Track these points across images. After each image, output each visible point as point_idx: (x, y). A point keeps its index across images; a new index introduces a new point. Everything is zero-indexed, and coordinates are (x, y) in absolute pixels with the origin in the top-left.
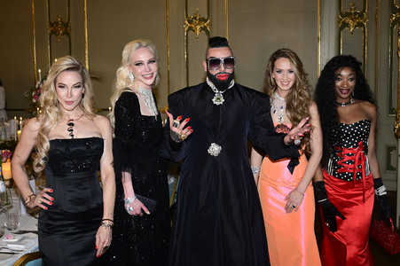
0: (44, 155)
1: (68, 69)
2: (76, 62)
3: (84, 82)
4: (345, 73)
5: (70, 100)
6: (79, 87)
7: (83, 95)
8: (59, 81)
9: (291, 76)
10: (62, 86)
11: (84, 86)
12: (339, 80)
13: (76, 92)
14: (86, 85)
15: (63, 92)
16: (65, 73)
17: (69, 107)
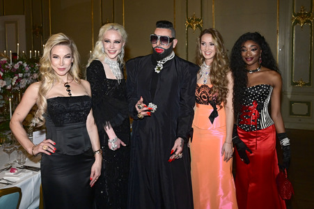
0: (43, 112)
1: (60, 43)
2: (67, 38)
3: (72, 54)
4: (249, 45)
5: (62, 67)
6: (69, 57)
7: (72, 64)
8: (54, 53)
9: (213, 48)
10: (56, 57)
11: (73, 57)
12: (244, 50)
13: (67, 61)
14: (75, 57)
15: (56, 61)
16: (58, 46)
17: (62, 73)
